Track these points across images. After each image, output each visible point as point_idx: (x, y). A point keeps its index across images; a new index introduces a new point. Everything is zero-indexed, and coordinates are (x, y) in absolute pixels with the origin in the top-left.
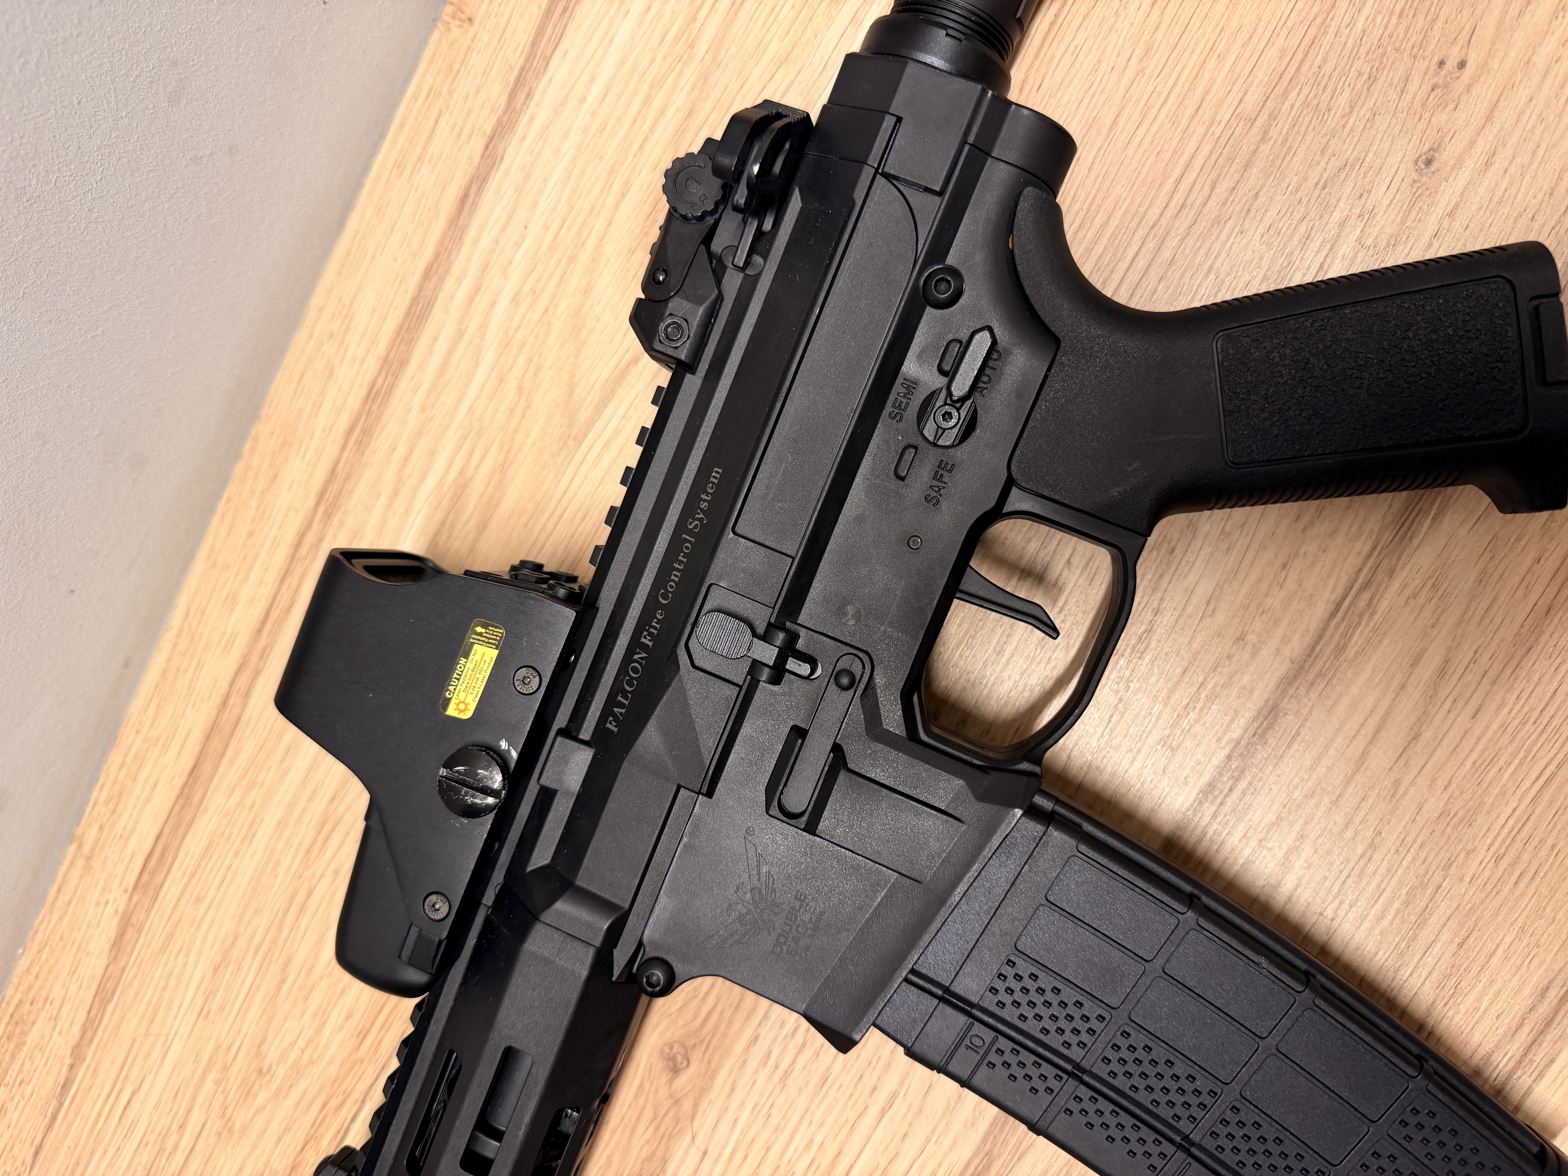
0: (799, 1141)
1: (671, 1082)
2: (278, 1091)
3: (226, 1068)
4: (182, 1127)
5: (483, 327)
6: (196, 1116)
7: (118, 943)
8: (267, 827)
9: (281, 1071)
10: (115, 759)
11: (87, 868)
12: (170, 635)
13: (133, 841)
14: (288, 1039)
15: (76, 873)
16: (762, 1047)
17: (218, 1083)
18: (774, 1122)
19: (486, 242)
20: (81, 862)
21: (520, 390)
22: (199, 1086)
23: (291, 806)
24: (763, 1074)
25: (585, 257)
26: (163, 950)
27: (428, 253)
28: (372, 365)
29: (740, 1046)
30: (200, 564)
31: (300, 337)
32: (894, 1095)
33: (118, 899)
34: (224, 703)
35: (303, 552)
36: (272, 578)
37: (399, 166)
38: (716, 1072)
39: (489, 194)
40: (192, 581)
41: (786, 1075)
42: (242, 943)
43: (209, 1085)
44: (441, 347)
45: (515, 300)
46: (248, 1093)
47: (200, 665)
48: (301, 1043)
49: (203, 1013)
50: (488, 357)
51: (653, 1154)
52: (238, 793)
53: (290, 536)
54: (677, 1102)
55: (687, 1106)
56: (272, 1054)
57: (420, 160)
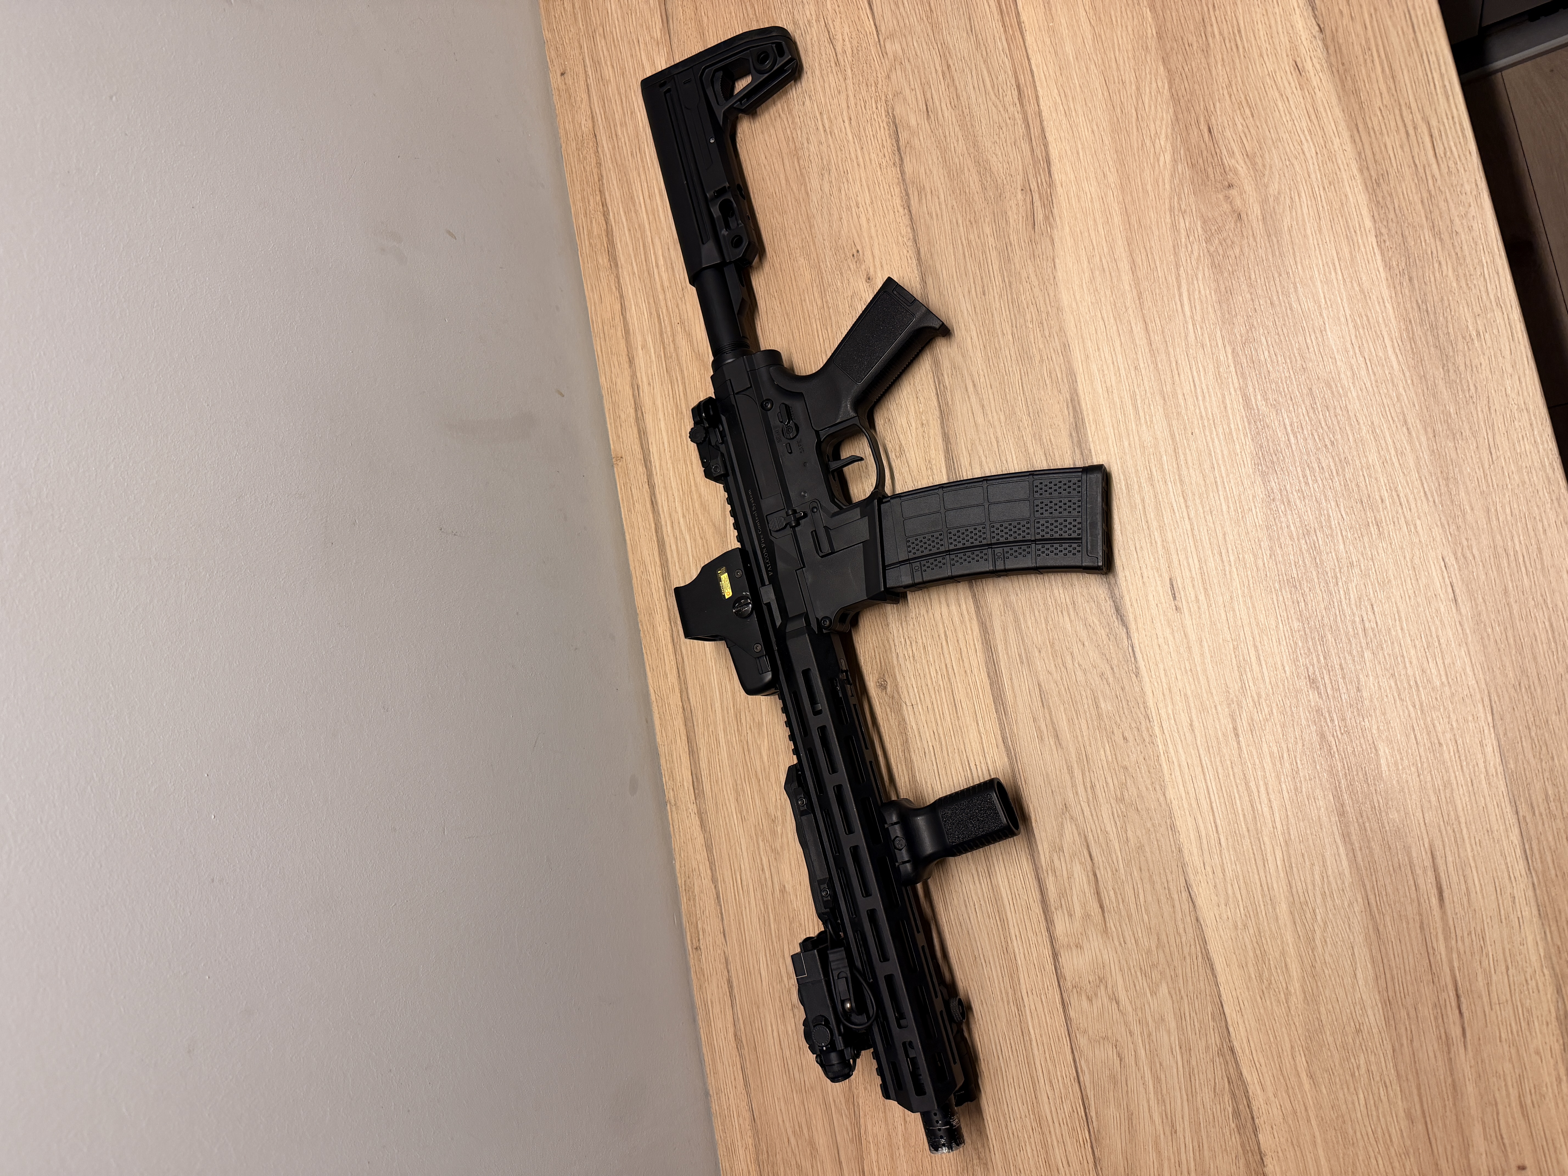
0: (933, 674)
1: (886, 693)
2: (783, 822)
3: (762, 833)
4: (763, 870)
5: (681, 531)
6: (765, 860)
7: (703, 825)
8: (721, 735)
9: (779, 814)
10: (663, 761)
11: (677, 808)
12: (654, 704)
13: (685, 784)
14: (774, 800)
15: (675, 815)
16: (901, 655)
17: (763, 841)
18: (922, 675)
19: (666, 509)
20: (674, 809)
21: (702, 538)
22: (759, 848)
23: (724, 721)
24: (908, 663)
25: (693, 488)
26: (717, 812)
27: (653, 525)
28: (659, 569)
29: (895, 662)
30: (649, 674)
31: (634, 580)
32: (945, 632)
33: (693, 808)
34: (684, 709)
35: (676, 640)
36: (672, 657)
37: (629, 511)
38: (895, 676)
39: (658, 496)
40: (650, 681)
41: (913, 657)
42: (739, 782)
43: (761, 843)
44: (674, 547)
45: (684, 516)
46: (774, 833)
47: (669, 704)
48: (778, 798)
49: (743, 819)
50: (688, 537)
51: (899, 722)
52: (706, 734)
53: (669, 639)
54: (893, 697)
55: (896, 695)
56: (772, 810)
57: (634, 504)
